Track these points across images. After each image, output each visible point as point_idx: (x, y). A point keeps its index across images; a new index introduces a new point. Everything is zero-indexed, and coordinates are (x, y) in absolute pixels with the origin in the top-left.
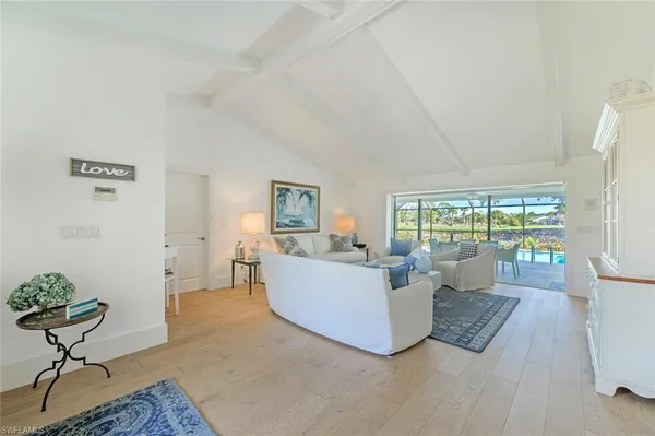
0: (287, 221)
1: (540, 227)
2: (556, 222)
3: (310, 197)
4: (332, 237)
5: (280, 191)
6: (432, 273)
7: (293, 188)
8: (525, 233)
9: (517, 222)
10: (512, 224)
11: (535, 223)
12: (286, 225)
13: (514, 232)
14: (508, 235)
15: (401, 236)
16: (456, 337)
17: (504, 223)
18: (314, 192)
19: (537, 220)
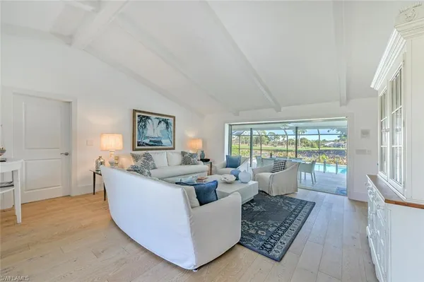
0: (147, 141)
1: (329, 149)
2: (338, 146)
3: (167, 123)
4: (183, 153)
5: (141, 119)
6: (252, 183)
7: (153, 117)
8: (320, 152)
9: (315, 145)
10: (312, 146)
11: (326, 146)
12: (147, 145)
13: (313, 152)
14: (310, 153)
15: (235, 154)
16: (261, 243)
17: (308, 146)
18: (171, 120)
19: (328, 144)
